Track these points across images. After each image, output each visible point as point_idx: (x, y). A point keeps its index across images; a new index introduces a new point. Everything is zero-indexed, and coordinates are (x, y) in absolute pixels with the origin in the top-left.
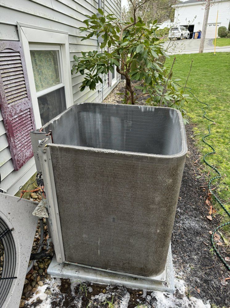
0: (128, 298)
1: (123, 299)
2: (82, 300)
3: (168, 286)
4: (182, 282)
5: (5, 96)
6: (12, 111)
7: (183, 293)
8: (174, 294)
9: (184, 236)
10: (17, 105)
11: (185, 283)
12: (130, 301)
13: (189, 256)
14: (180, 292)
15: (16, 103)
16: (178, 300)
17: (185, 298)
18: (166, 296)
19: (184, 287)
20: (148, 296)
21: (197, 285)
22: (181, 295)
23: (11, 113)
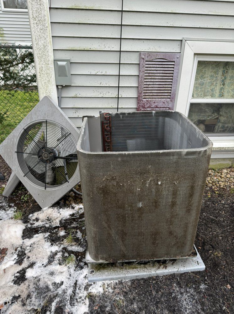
0: (81, 250)
1: (79, 247)
2: (76, 226)
3: (91, 274)
4: (101, 290)
5: (142, 92)
6: (145, 104)
7: (89, 291)
8: (87, 283)
9: (160, 293)
10: (154, 101)
11: (101, 293)
12: (79, 252)
13: (134, 299)
14: (91, 288)
15: (153, 99)
16: (84, 287)
17: (85, 293)
18: (86, 277)
19: (96, 292)
20: (84, 263)
21: (102, 307)
22: (88, 289)
23: (144, 105)
